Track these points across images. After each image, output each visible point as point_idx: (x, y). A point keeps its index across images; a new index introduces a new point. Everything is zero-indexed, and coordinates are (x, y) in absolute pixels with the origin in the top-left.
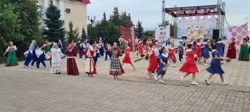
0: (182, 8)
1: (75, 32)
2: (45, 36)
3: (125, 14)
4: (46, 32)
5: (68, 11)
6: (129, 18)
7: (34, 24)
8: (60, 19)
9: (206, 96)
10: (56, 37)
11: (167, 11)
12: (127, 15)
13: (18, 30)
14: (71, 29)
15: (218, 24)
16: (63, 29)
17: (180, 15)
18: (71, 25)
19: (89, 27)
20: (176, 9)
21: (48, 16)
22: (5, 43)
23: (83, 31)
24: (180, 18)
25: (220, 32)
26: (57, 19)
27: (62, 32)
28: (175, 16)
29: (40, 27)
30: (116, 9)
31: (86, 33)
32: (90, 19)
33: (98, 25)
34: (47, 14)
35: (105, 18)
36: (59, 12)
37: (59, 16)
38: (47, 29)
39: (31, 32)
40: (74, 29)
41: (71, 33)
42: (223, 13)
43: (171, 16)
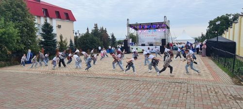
0: (140, 24)
1: (65, 42)
2: (42, 45)
3: (102, 28)
4: (42, 43)
5: (59, 27)
6: (106, 31)
7: (32, 36)
8: (52, 33)
9: (149, 87)
10: (50, 45)
11: (131, 26)
12: (104, 29)
13: (19, 41)
14: (61, 40)
15: (165, 35)
16: (55, 40)
17: (140, 29)
18: (61, 37)
19: (76, 38)
20: (137, 25)
21: (43, 30)
22: (8, 51)
23: (71, 41)
24: (140, 31)
25: (167, 41)
26: (51, 33)
27: (54, 42)
28: (136, 29)
29: (37, 39)
30: (96, 25)
31: (73, 42)
32: (75, 32)
33: (82, 37)
34: (43, 29)
35: (88, 32)
36: (52, 27)
37: (52, 31)
38: (43, 40)
39: (30, 42)
40: (63, 40)
41: (61, 43)
42: (168, 28)
43: (133, 30)
